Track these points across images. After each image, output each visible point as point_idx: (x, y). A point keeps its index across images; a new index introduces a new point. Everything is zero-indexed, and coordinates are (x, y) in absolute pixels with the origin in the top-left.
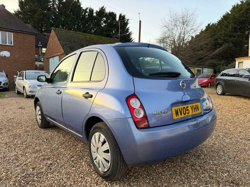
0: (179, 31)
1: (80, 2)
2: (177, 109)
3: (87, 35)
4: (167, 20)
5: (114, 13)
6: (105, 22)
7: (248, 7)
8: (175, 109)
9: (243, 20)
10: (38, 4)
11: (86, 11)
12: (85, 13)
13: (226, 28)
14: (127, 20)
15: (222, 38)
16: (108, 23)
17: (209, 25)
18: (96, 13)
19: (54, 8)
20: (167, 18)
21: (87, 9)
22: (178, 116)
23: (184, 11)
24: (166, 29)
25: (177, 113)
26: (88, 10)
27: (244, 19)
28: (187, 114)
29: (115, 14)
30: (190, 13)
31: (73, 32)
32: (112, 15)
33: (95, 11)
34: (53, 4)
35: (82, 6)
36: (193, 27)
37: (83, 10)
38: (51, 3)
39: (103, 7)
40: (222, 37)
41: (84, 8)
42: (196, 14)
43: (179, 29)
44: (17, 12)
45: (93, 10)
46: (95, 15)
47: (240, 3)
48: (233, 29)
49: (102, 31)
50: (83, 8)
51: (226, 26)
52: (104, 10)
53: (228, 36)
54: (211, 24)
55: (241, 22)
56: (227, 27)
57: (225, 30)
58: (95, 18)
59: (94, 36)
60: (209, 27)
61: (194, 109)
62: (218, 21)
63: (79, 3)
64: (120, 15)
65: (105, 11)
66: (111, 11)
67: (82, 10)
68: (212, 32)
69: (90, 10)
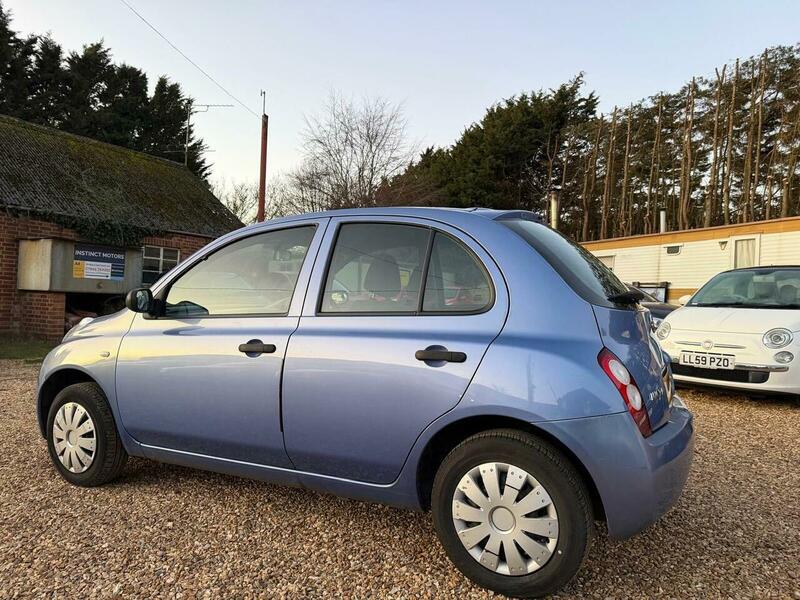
0: (358, 159)
1: (4, 12)
3: (70, 138)
4: (323, 122)
5: (139, 72)
6: (103, 97)
7: (524, 119)
9: (514, 149)
11: (28, 49)
12: (25, 55)
13: (475, 166)
14: (186, 101)
15: (469, 191)
16: (116, 104)
17: (429, 151)
18: (71, 62)
20: (326, 119)
21: (34, 41)
23: (372, 103)
24: (320, 149)
26: (37, 47)
27: (518, 146)
29: (144, 77)
30: (388, 113)
31: (13, 123)
32: (132, 78)
33: (66, 54)
35: (11, 27)
36: (395, 154)
37: (17, 41)
39: (99, 46)
40: (468, 188)
41: (23, 36)
42: (402, 118)
43: (359, 152)
45: (58, 50)
46: (65, 65)
47: (504, 106)
48: (493, 172)
50: (18, 36)
51: (474, 161)
52: (103, 55)
53: (481, 188)
54: (435, 151)
55: (510, 154)
56: (477, 162)
57: (474, 171)
58: (66, 77)
59: (94, 145)
60: (429, 157)
62: (455, 145)
64: (162, 83)
65: (108, 61)
67: (12, 41)
68: (441, 172)
69: (44, 47)
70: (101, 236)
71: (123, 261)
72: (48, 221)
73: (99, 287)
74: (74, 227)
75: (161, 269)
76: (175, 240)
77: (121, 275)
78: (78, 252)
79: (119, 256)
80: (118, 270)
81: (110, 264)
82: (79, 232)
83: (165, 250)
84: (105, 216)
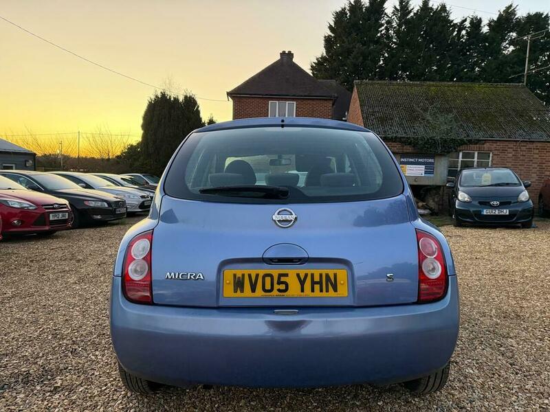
1: (448, 9)
2: (243, 275)
3: (433, 86)
5: (542, 14)
6: (513, 42)
8: (235, 275)
10: (357, 35)
11: (461, 26)
12: (459, 32)
18: (489, 26)
19: (389, 37)
21: (465, 20)
22: (242, 291)
25: (239, 284)
26: (467, 24)
28: (275, 292)
29: (547, 17)
32: (537, 20)
33: (485, 22)
34: (387, 29)
35: (451, 17)
37: (455, 25)
38: (383, 28)
39: (511, 6)
41: (458, 21)
44: (321, 58)
45: (480, 21)
46: (485, 29)
49: (501, 67)
50: (455, 22)
52: (513, 13)
58: (485, 38)
61: (313, 283)
63: (446, 11)
65: (516, 15)
66: (533, 12)
67: (452, 26)
69: (471, 23)
70: (428, 148)
71: (433, 164)
72: (395, 142)
73: (415, 181)
74: (410, 144)
75: (460, 167)
76: (487, 145)
77: (432, 173)
78: (402, 160)
79: (430, 160)
80: (430, 169)
81: (424, 166)
82: (414, 147)
83: (478, 153)
84: (431, 134)
